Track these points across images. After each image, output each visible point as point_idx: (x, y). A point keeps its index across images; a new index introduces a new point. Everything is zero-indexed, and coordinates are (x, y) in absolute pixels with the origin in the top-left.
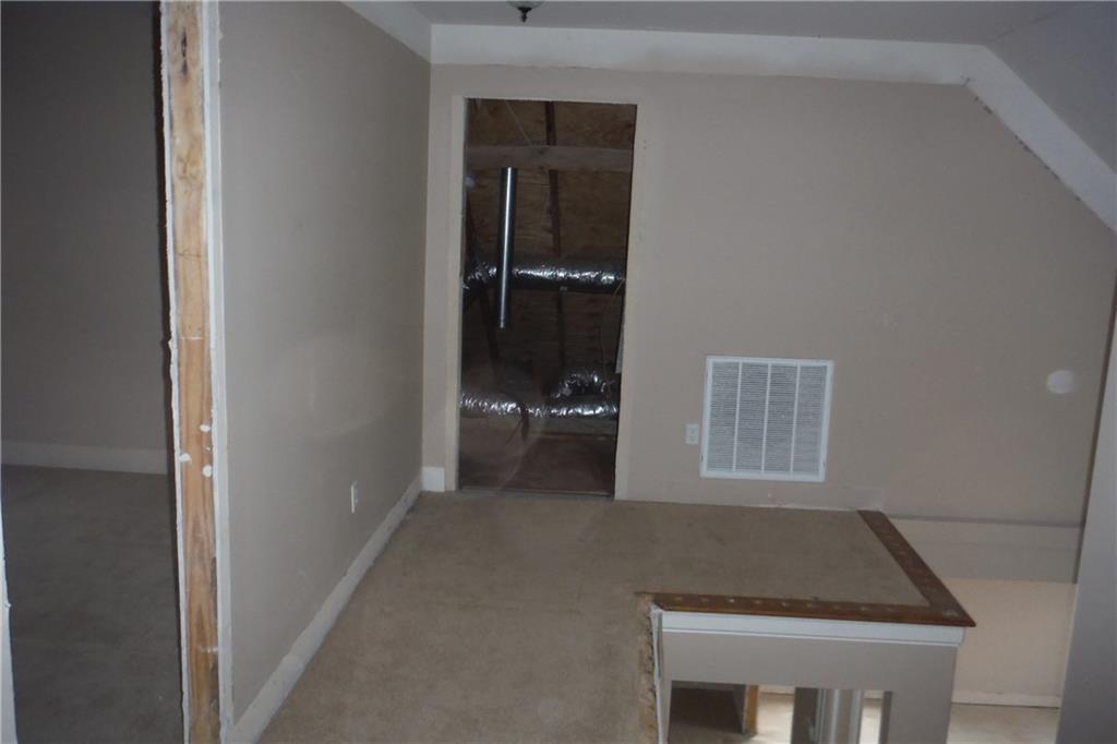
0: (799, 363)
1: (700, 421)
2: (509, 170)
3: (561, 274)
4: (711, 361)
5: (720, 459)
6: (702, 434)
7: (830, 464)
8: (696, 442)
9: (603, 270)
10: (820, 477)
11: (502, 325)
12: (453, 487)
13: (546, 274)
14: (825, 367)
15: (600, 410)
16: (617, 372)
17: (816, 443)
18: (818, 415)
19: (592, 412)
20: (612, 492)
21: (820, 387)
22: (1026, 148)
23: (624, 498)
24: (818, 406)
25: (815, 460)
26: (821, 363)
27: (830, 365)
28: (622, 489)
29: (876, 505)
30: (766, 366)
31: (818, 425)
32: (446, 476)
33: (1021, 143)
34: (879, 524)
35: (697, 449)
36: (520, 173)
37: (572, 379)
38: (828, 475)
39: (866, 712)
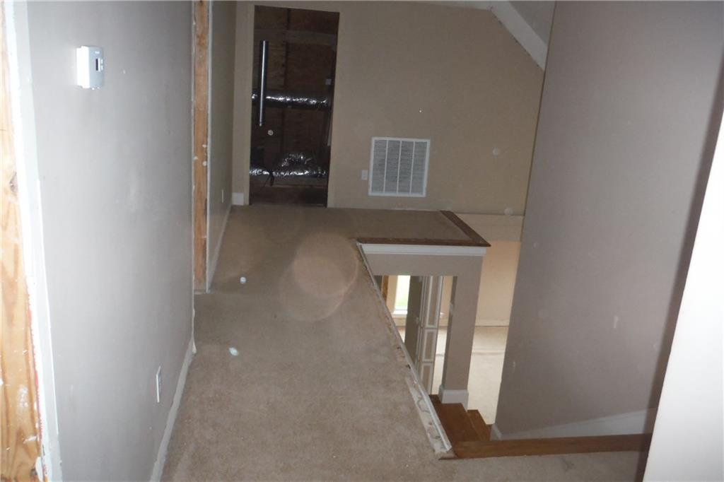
0: (414, 140)
1: (368, 169)
2: (264, 42)
3: (288, 99)
4: (374, 139)
5: (377, 187)
6: (369, 175)
7: (428, 189)
8: (366, 179)
9: (311, 97)
10: (424, 195)
11: (261, 125)
12: (248, 203)
13: (281, 99)
14: (426, 143)
15: (307, 172)
16: (328, 144)
17: (421, 179)
18: (423, 165)
19: (302, 174)
20: (326, 204)
21: (424, 152)
22: (517, 41)
23: (333, 207)
24: (423, 161)
25: (421, 187)
26: (423, 141)
27: (428, 142)
28: (331, 202)
29: (448, 208)
30: (399, 142)
31: (423, 170)
32: (244, 198)
33: (514, 39)
34: (450, 215)
35: (367, 182)
36: (270, 44)
37: (289, 157)
38: (427, 193)
39: (440, 332)
